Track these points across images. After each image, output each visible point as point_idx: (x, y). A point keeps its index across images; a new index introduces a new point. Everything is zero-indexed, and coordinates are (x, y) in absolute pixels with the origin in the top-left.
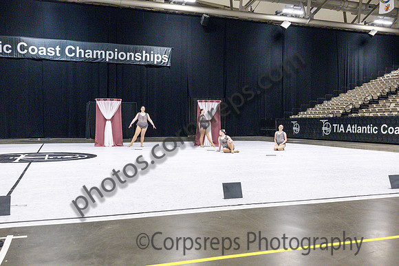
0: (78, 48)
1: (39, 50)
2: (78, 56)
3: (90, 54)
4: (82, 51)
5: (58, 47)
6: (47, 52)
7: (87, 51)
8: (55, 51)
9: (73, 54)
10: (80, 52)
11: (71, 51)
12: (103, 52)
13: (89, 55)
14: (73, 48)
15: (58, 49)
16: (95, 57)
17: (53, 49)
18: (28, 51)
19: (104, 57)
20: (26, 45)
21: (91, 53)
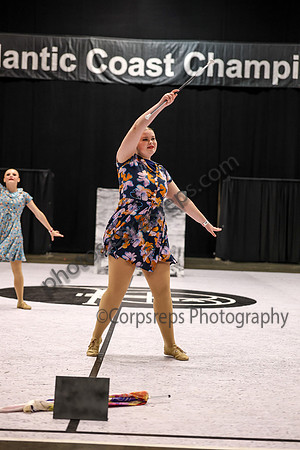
0: (211, 55)
1: (129, 65)
2: (210, 73)
3: (237, 69)
4: (220, 62)
5: (169, 56)
6: (146, 68)
7: (230, 63)
8: (163, 66)
9: (201, 70)
10: (216, 67)
11: (195, 64)
12: (266, 64)
13: (234, 72)
14: (201, 57)
15: (169, 60)
16: (247, 75)
17: (159, 61)
18: (108, 69)
19: (267, 76)
20: (104, 54)
21: (239, 68)
